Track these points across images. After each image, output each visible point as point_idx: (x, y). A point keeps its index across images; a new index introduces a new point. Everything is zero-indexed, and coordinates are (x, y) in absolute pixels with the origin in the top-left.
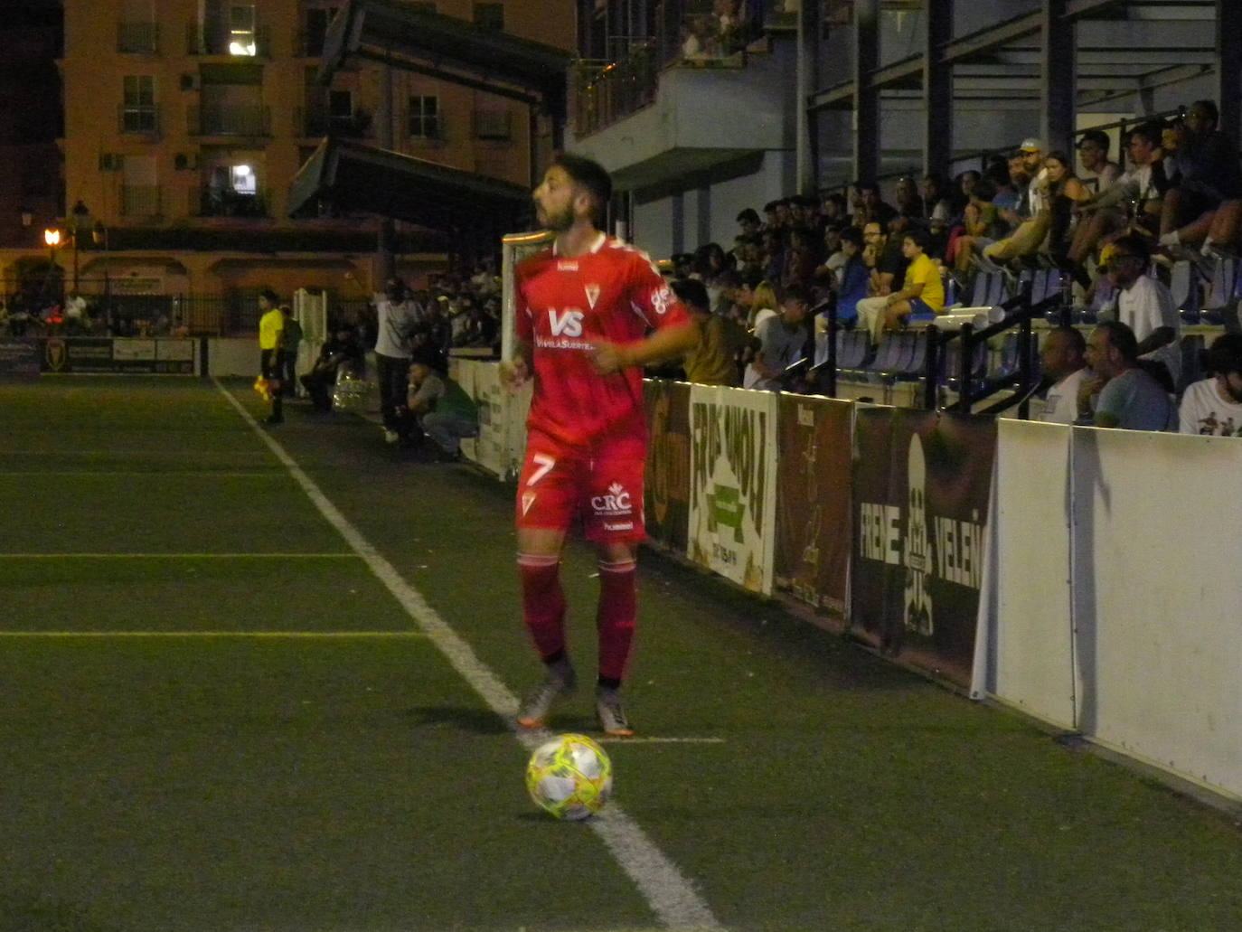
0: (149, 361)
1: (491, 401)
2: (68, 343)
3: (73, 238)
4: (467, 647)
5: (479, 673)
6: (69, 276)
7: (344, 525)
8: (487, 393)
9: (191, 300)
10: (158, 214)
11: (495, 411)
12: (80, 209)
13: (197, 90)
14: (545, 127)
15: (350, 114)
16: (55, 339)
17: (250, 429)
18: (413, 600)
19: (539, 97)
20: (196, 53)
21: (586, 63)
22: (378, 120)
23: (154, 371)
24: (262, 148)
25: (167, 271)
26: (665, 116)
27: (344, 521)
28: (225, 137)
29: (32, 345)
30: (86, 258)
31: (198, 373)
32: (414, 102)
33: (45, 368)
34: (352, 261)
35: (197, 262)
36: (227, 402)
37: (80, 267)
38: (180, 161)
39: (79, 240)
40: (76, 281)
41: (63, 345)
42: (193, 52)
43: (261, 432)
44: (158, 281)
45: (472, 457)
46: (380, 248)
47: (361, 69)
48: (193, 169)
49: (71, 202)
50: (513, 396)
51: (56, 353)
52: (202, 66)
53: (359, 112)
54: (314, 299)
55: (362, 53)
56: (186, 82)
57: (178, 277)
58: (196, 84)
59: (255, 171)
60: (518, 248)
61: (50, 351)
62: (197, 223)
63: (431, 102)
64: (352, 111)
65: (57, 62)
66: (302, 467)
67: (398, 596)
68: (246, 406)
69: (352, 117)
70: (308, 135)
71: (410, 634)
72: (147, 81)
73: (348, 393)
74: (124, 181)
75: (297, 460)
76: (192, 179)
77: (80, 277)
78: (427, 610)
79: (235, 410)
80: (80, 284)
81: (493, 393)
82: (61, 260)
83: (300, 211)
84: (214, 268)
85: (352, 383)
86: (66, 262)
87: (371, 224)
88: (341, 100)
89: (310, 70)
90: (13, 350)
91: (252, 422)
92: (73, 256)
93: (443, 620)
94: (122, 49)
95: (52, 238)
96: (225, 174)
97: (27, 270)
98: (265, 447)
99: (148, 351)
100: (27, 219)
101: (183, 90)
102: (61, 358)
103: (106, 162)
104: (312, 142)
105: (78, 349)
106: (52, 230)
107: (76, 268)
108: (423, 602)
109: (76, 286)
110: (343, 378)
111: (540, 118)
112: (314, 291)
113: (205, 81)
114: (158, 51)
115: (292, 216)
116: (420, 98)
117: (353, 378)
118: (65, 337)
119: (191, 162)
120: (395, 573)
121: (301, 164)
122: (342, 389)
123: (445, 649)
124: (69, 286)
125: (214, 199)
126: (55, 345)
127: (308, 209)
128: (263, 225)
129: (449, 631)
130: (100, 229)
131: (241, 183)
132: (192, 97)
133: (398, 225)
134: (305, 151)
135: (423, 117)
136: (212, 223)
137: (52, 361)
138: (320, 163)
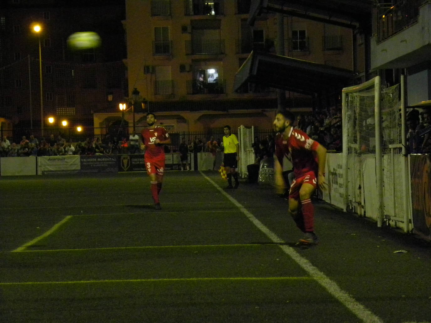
0: (170, 164)
1: (338, 172)
2: (131, 157)
3: (133, 106)
4: (335, 283)
5: (341, 294)
6: (131, 125)
7: (268, 232)
8: (335, 168)
9: (189, 135)
10: (172, 94)
11: (339, 177)
12: (136, 92)
13: (189, 33)
14: (360, 40)
15: (263, 41)
16: (124, 155)
17: (219, 192)
18: (305, 263)
19: (357, 25)
20: (189, 15)
21: (381, 6)
22: (277, 42)
23: (172, 169)
24: (221, 60)
25: (177, 122)
26: (423, 28)
27: (268, 230)
28: (203, 56)
29: (114, 159)
30: (138, 116)
31: (193, 169)
32: (295, 33)
33: (121, 169)
34: (264, 113)
35: (192, 116)
36: (208, 181)
37: (136, 121)
38: (182, 68)
39: (135, 107)
40: (134, 127)
41: (129, 158)
42: (187, 14)
43: (224, 193)
44: (173, 126)
45: (328, 201)
46: (279, 106)
47: (268, 19)
48: (188, 72)
49: (131, 90)
50: (349, 168)
51: (125, 161)
52: (192, 21)
53: (267, 40)
54: (248, 130)
55: (269, 9)
56: (184, 29)
57: (183, 124)
58: (189, 29)
59: (218, 71)
60: (350, 95)
61: (122, 161)
62: (190, 98)
63: (302, 33)
64: (264, 40)
65: (123, 22)
66: (246, 207)
67: (298, 262)
68: (217, 182)
69: (264, 42)
70: (243, 53)
71: (305, 278)
72: (165, 30)
73: (266, 174)
74: (156, 79)
75: (242, 204)
76: (188, 77)
77: (136, 125)
78: (312, 267)
79: (211, 184)
80: (136, 128)
81: (338, 168)
82: (126, 117)
83: (239, 88)
84: (200, 119)
85: (267, 169)
86: (129, 119)
87: (275, 94)
88: (259, 34)
89: (244, 20)
90: (104, 161)
91: (220, 189)
92: (132, 115)
93: (321, 272)
94: (153, 15)
95: (122, 107)
96: (204, 72)
97: (111, 124)
98: (227, 199)
99: (170, 160)
100: (110, 98)
101: (182, 33)
102: (128, 165)
103: (147, 70)
104: (244, 55)
105: (136, 160)
106: (123, 103)
107: (134, 121)
108: (311, 264)
109: (134, 129)
110: (263, 167)
111: (358, 36)
112: (248, 127)
113: (193, 28)
114: (170, 15)
115: (236, 91)
116: (297, 31)
117: (267, 167)
118: (130, 154)
119: (187, 68)
120: (295, 252)
121: (240, 67)
122: (263, 172)
123: (323, 284)
124: (131, 130)
125: (198, 86)
126: (124, 158)
127: (243, 88)
128: (222, 97)
129: (325, 276)
130: (145, 102)
131: (212, 77)
132: (187, 37)
133: (287, 94)
134: (242, 60)
135: (298, 41)
136: (198, 97)
137: (123, 166)
138: (249, 64)
